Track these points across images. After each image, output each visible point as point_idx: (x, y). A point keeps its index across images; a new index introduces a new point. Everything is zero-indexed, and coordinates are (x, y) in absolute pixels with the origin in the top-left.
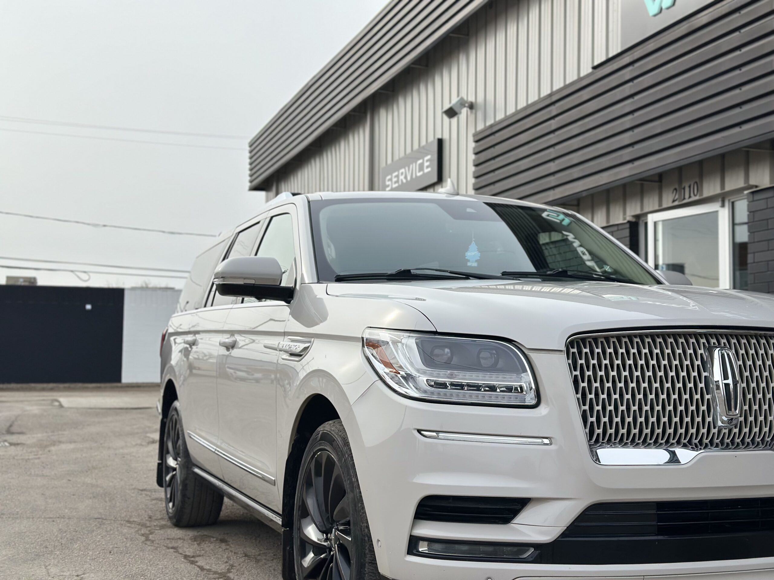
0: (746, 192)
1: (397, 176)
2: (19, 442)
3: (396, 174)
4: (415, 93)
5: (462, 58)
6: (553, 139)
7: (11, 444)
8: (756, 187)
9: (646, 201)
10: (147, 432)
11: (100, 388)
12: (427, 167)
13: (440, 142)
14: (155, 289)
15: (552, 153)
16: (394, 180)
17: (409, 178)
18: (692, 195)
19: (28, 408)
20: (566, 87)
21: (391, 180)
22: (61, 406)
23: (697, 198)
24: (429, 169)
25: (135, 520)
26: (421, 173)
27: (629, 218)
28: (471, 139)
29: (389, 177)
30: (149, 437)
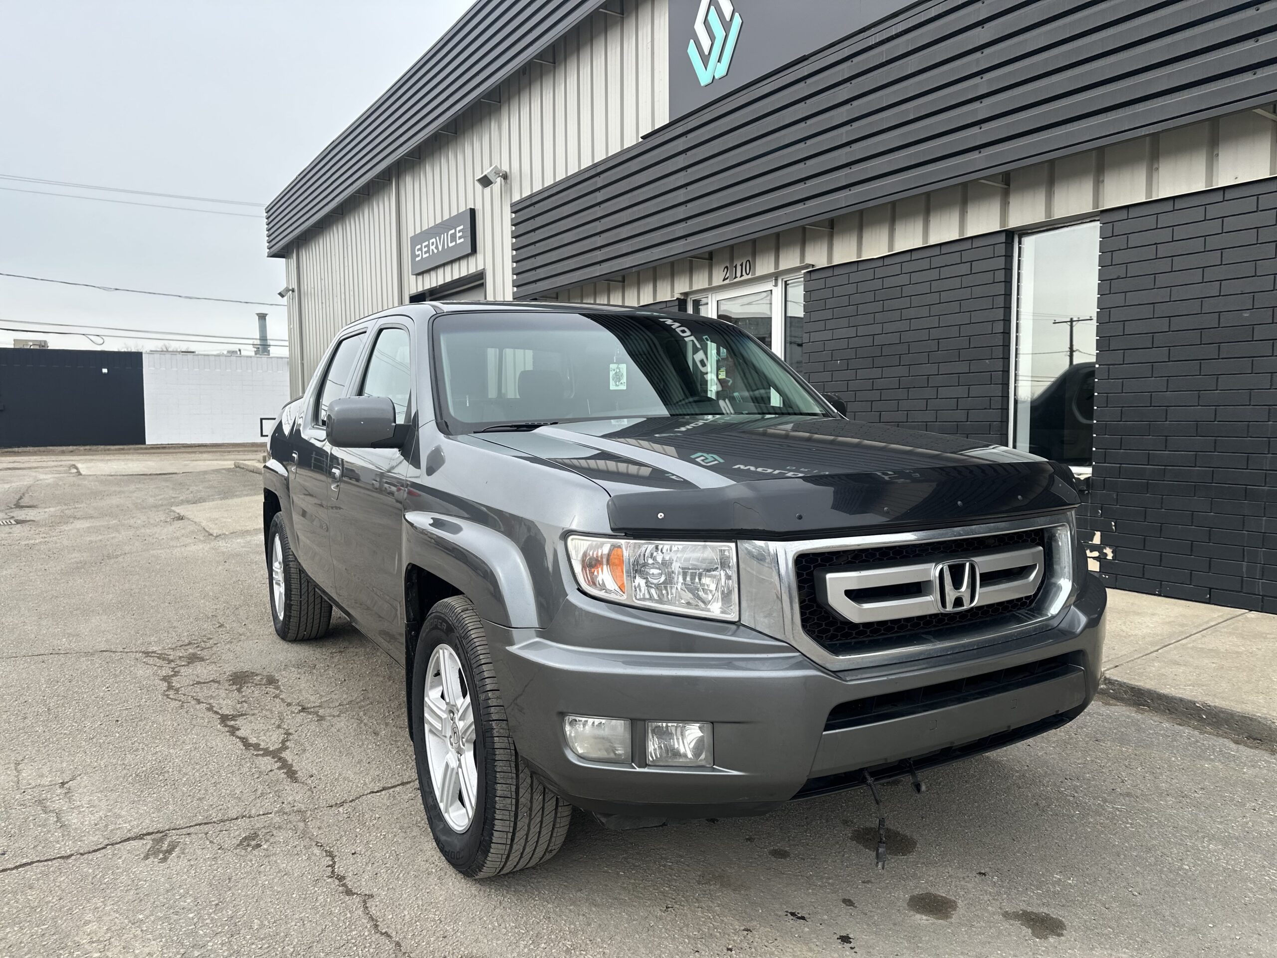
0: (803, 271)
1: (428, 246)
2: (28, 519)
3: (427, 243)
4: (443, 160)
5: (494, 125)
6: (599, 212)
7: (18, 522)
8: (813, 266)
9: (695, 278)
10: (172, 504)
11: (123, 449)
12: (460, 238)
13: (473, 212)
14: (174, 352)
15: (599, 226)
16: (425, 250)
17: (440, 249)
18: (744, 273)
19: (42, 476)
20: (608, 159)
21: (421, 249)
22: (79, 473)
23: (750, 276)
24: (462, 240)
25: (155, 649)
26: (454, 243)
27: (677, 296)
28: (507, 210)
29: (419, 246)
30: (174, 512)
